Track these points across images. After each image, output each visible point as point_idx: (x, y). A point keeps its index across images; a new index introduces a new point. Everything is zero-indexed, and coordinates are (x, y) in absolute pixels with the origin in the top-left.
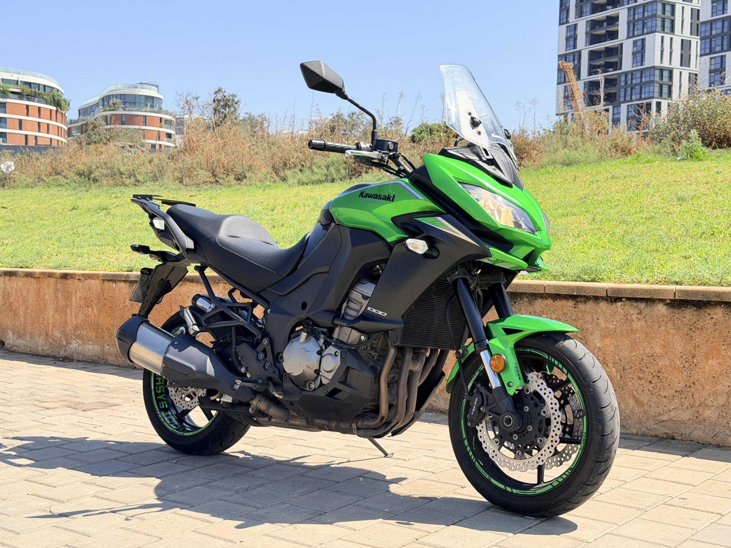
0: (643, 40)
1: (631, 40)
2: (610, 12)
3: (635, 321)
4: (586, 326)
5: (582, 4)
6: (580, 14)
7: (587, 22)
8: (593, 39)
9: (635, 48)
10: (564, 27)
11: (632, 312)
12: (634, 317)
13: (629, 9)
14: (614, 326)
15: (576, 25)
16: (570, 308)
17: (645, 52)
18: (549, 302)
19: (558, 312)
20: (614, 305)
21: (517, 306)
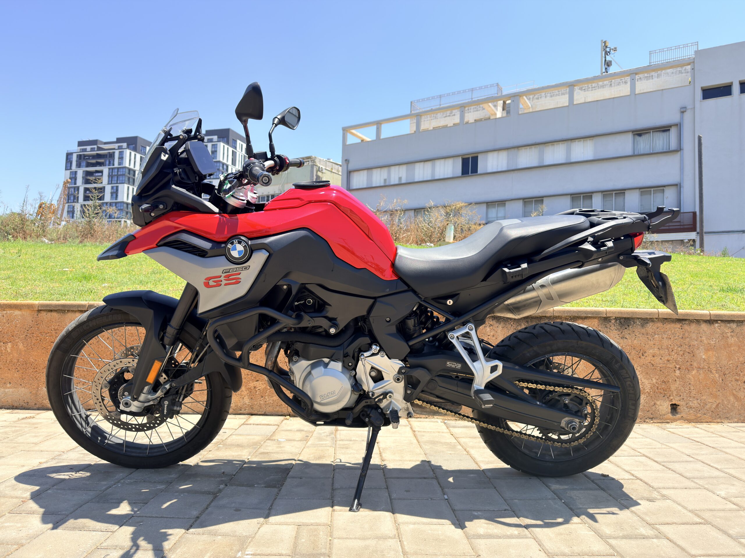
0: (117, 187)
1: (110, 186)
2: (98, 168)
3: (730, 337)
4: (693, 343)
5: (80, 161)
6: (79, 166)
7: (83, 171)
8: (87, 182)
9: (112, 191)
10: (68, 172)
11: (727, 331)
12: (729, 335)
13: (109, 169)
14: (714, 342)
15: (76, 172)
16: (678, 329)
17: (118, 193)
18: (660, 324)
19: (668, 333)
20: (712, 327)
21: (631, 329)
